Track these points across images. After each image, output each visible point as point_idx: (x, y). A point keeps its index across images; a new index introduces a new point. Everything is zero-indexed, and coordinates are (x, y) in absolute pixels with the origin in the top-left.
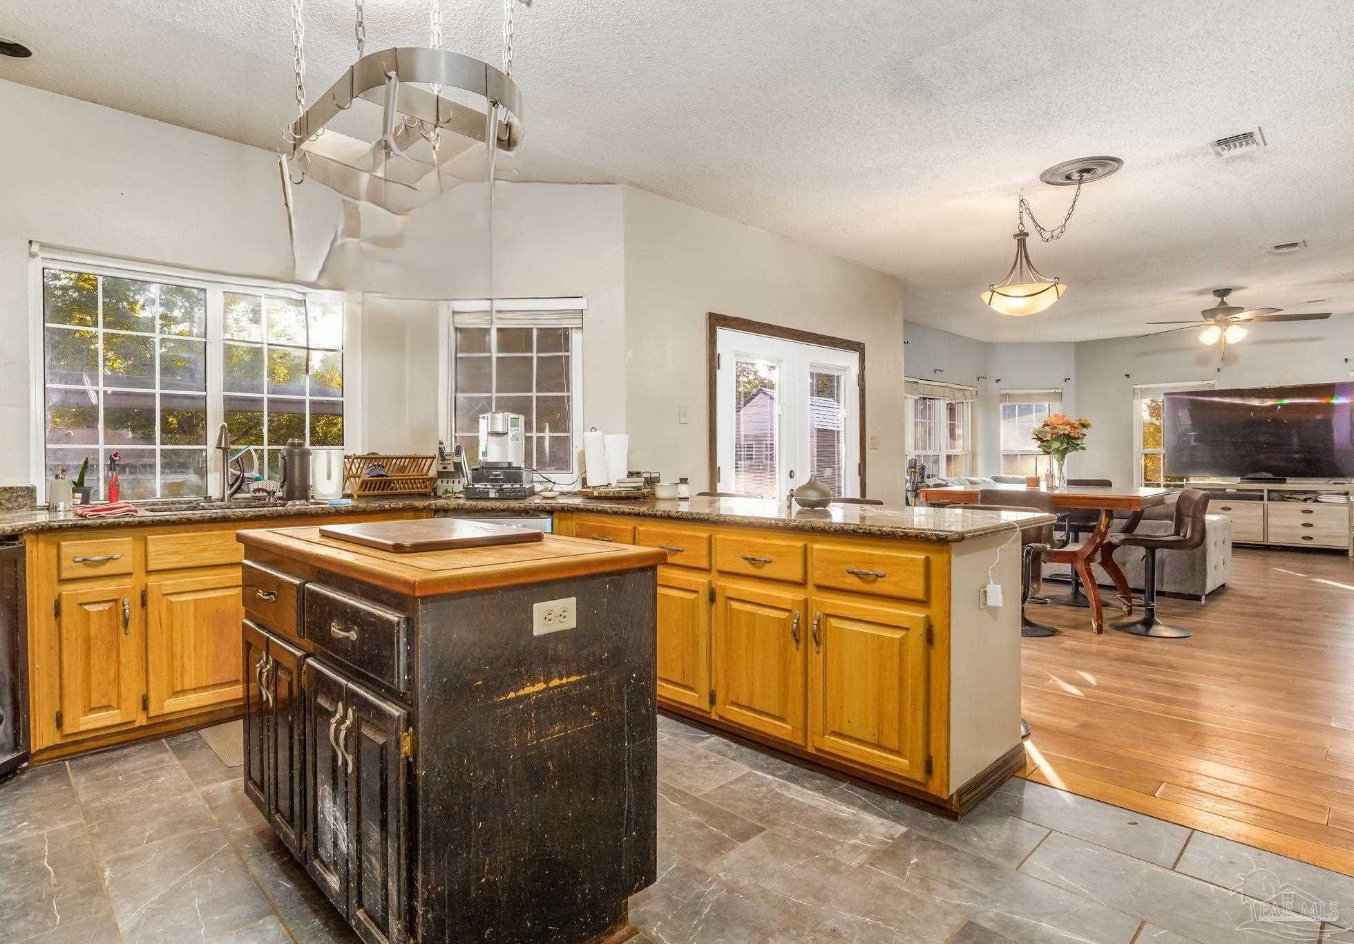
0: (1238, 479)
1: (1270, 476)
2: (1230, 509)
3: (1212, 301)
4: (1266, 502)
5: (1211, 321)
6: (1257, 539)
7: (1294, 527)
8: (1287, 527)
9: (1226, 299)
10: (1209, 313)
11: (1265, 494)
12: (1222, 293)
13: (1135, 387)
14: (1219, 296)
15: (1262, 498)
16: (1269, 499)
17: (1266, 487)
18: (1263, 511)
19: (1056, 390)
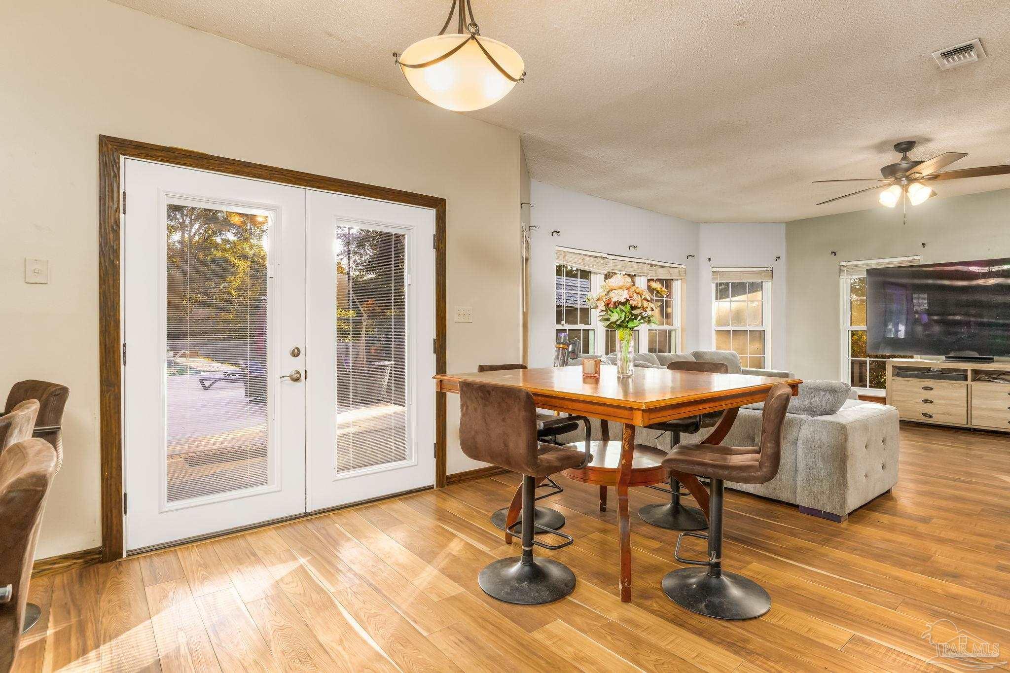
0: (943, 358)
1: (975, 354)
2: (932, 389)
3: (892, 157)
4: (969, 382)
5: (891, 180)
6: (961, 422)
7: (998, 410)
8: (993, 410)
9: (908, 154)
10: (890, 171)
11: (969, 374)
12: (904, 147)
13: (841, 264)
14: (901, 151)
15: (966, 379)
16: (974, 380)
17: (970, 366)
18: (966, 392)
19: (767, 269)
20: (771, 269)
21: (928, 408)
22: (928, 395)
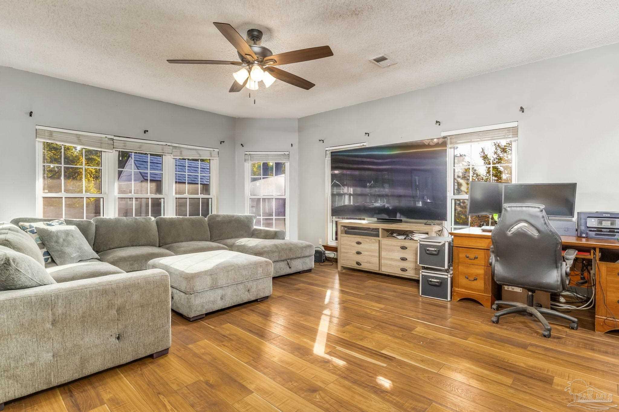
2: (361, 243)
4: (380, 238)
6: (376, 268)
7: (395, 260)
8: (392, 259)
11: (380, 232)
12: (256, 34)
13: (326, 149)
18: (378, 245)
19: (285, 153)
20: (288, 153)
21: (359, 258)
22: (359, 248)
